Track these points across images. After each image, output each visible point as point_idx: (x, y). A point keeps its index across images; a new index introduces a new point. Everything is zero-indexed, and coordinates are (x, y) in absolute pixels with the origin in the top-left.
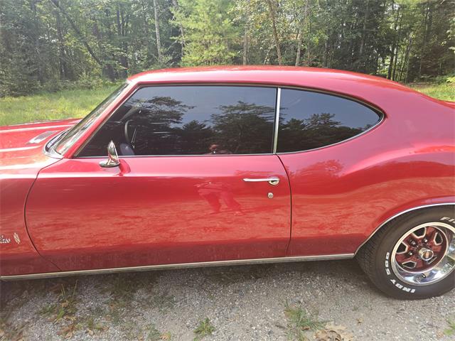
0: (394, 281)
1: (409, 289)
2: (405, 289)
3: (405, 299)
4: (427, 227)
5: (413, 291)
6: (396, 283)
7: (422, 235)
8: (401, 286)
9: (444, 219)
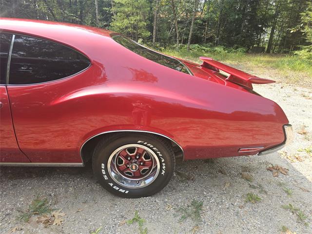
0: (111, 184)
1: (124, 191)
2: (121, 190)
3: (125, 198)
4: (138, 148)
5: (127, 192)
6: (113, 186)
7: (134, 153)
8: (117, 188)
9: (139, 142)
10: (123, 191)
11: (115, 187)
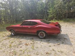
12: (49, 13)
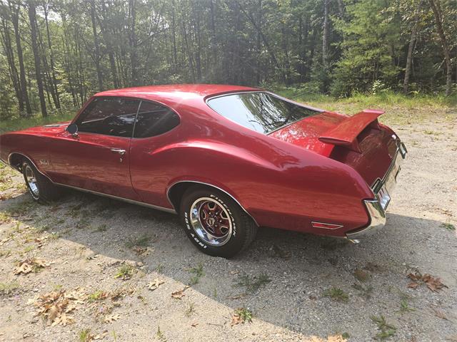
0: (193, 235)
2: (200, 243)
4: (215, 203)
5: (205, 247)
6: (195, 237)
8: (198, 241)
9: (212, 196)
10: (202, 245)
11: (195, 239)
12: (345, 43)
